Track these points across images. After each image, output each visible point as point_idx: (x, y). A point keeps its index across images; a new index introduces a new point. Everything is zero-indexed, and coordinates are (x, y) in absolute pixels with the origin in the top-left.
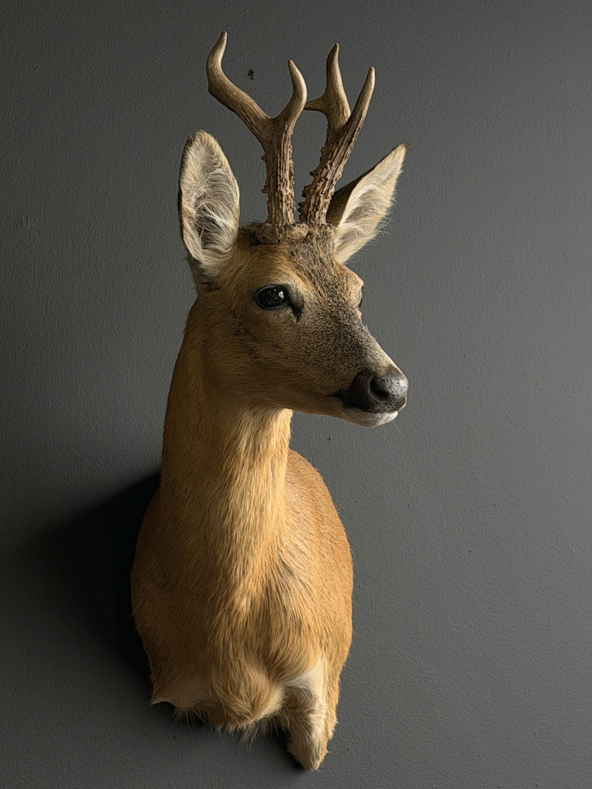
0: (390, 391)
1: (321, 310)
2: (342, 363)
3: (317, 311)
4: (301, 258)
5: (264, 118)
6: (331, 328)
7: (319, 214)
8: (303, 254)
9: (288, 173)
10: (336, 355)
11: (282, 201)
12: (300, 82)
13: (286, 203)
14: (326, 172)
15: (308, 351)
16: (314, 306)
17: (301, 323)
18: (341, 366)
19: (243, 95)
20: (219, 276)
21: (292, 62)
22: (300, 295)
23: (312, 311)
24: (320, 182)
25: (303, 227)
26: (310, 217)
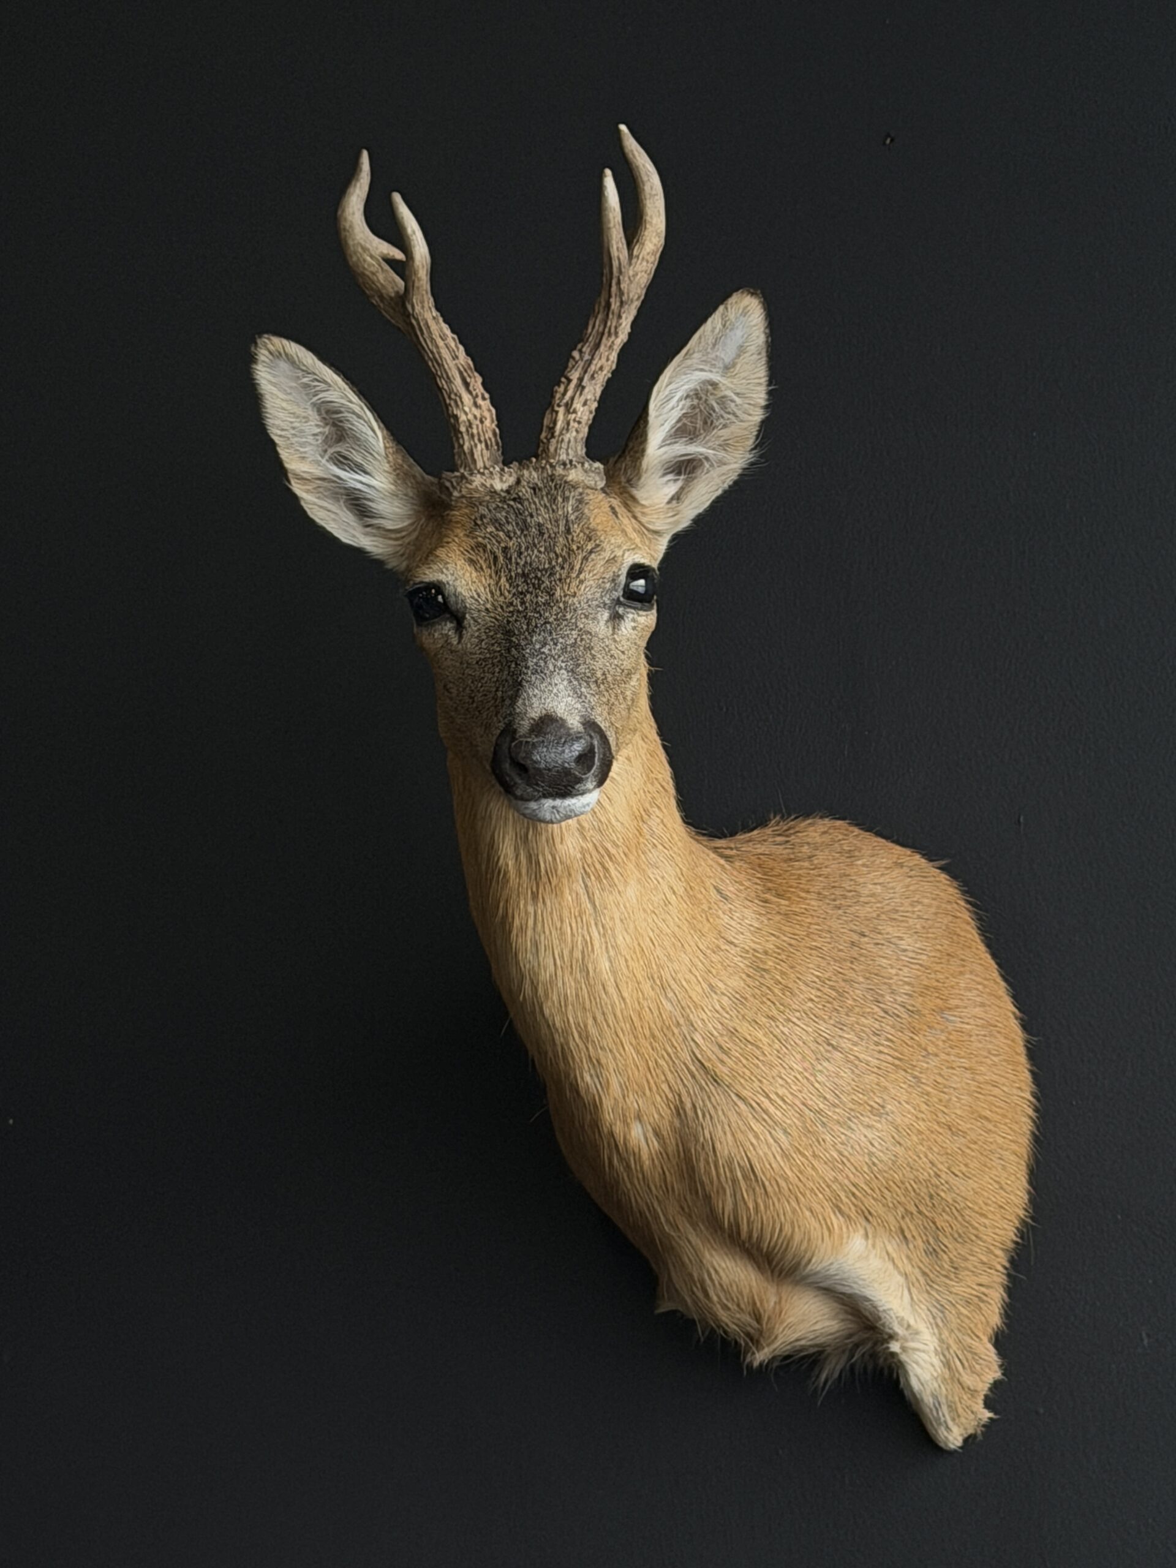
0: (527, 762)
1: (493, 620)
3: (486, 624)
14: (574, 364)
16: (483, 613)
17: (463, 647)
22: (460, 598)
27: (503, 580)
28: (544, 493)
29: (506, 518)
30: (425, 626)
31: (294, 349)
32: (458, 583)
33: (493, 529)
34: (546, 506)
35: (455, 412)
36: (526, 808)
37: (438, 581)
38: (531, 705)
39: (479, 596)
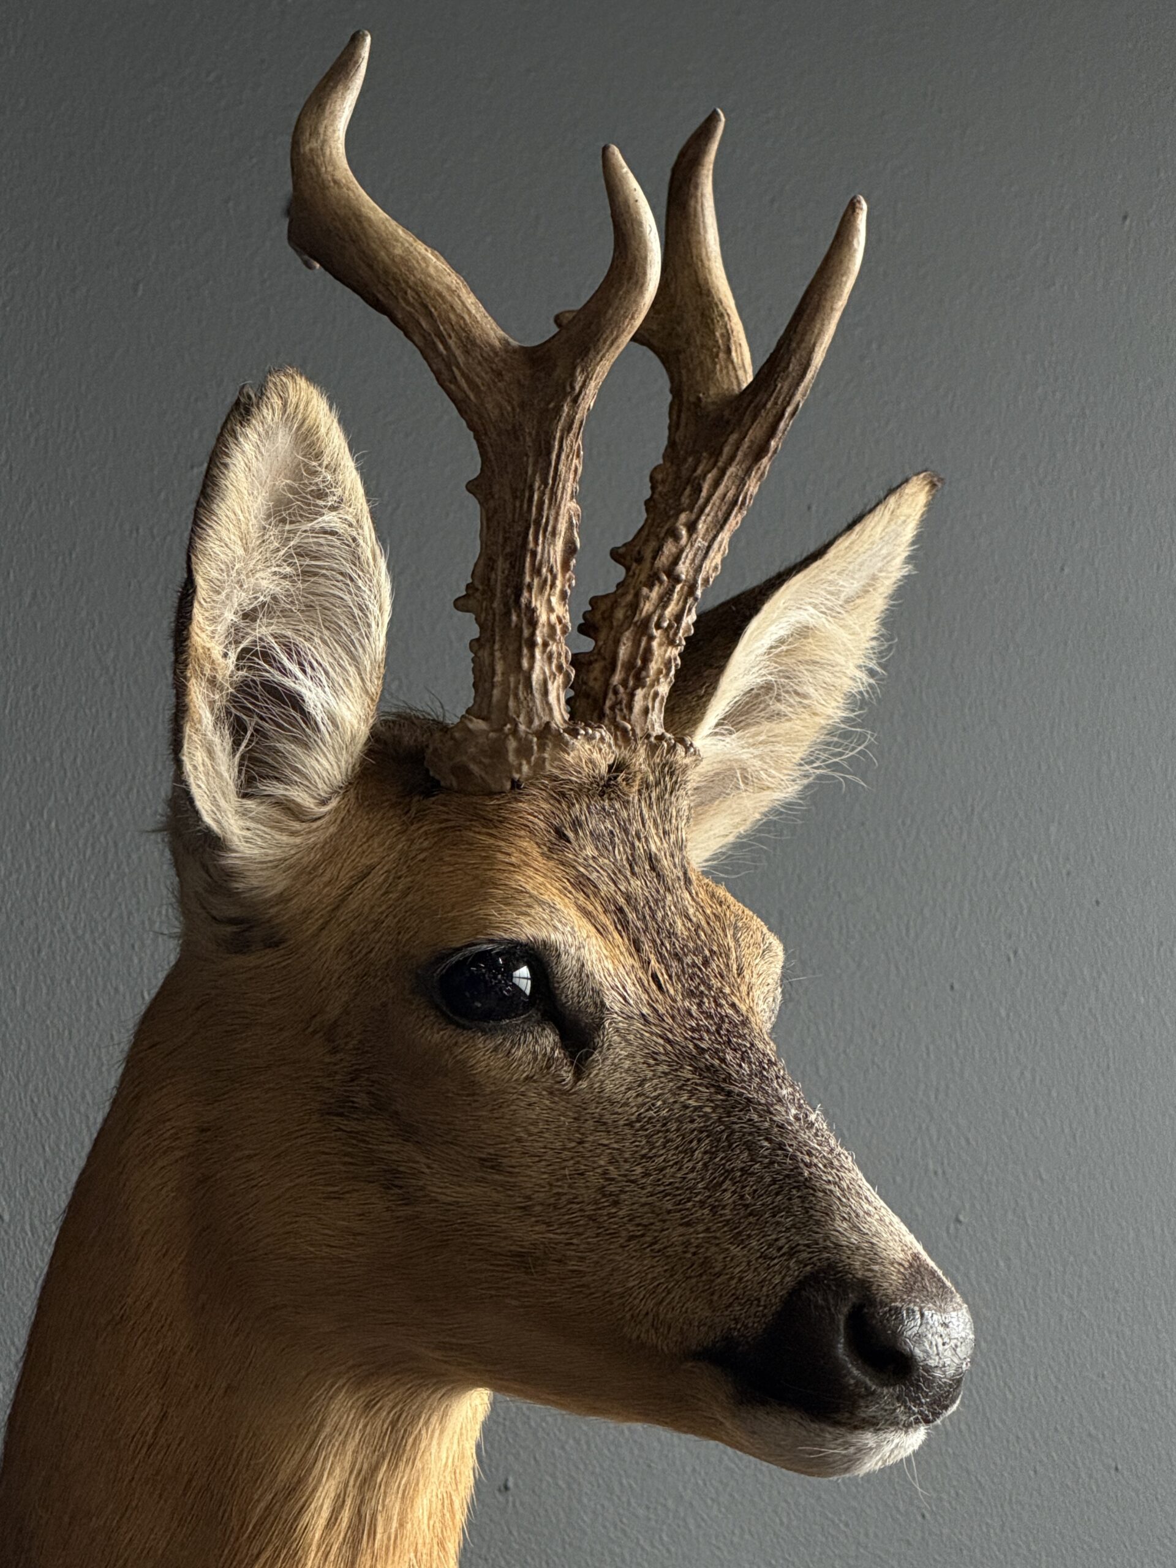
0: (917, 1351)
1: (661, 1041)
2: (738, 1239)
3: (646, 1046)
4: (590, 851)
5: (497, 343)
6: (696, 1109)
7: (645, 698)
8: (596, 837)
9: (560, 544)
10: (713, 1209)
11: (532, 645)
12: (640, 224)
13: (544, 652)
14: (674, 550)
15: (612, 1188)
16: (638, 1025)
17: (591, 1086)
18: (735, 1250)
19: (424, 258)
20: (282, 898)
21: (615, 150)
22: (590, 984)
23: (629, 1043)
24: (651, 587)
25: (602, 739)
26: (612, 708)
27: (653, 960)
28: (654, 794)
30: (484, 1032)
34: (655, 824)
39: (623, 986)
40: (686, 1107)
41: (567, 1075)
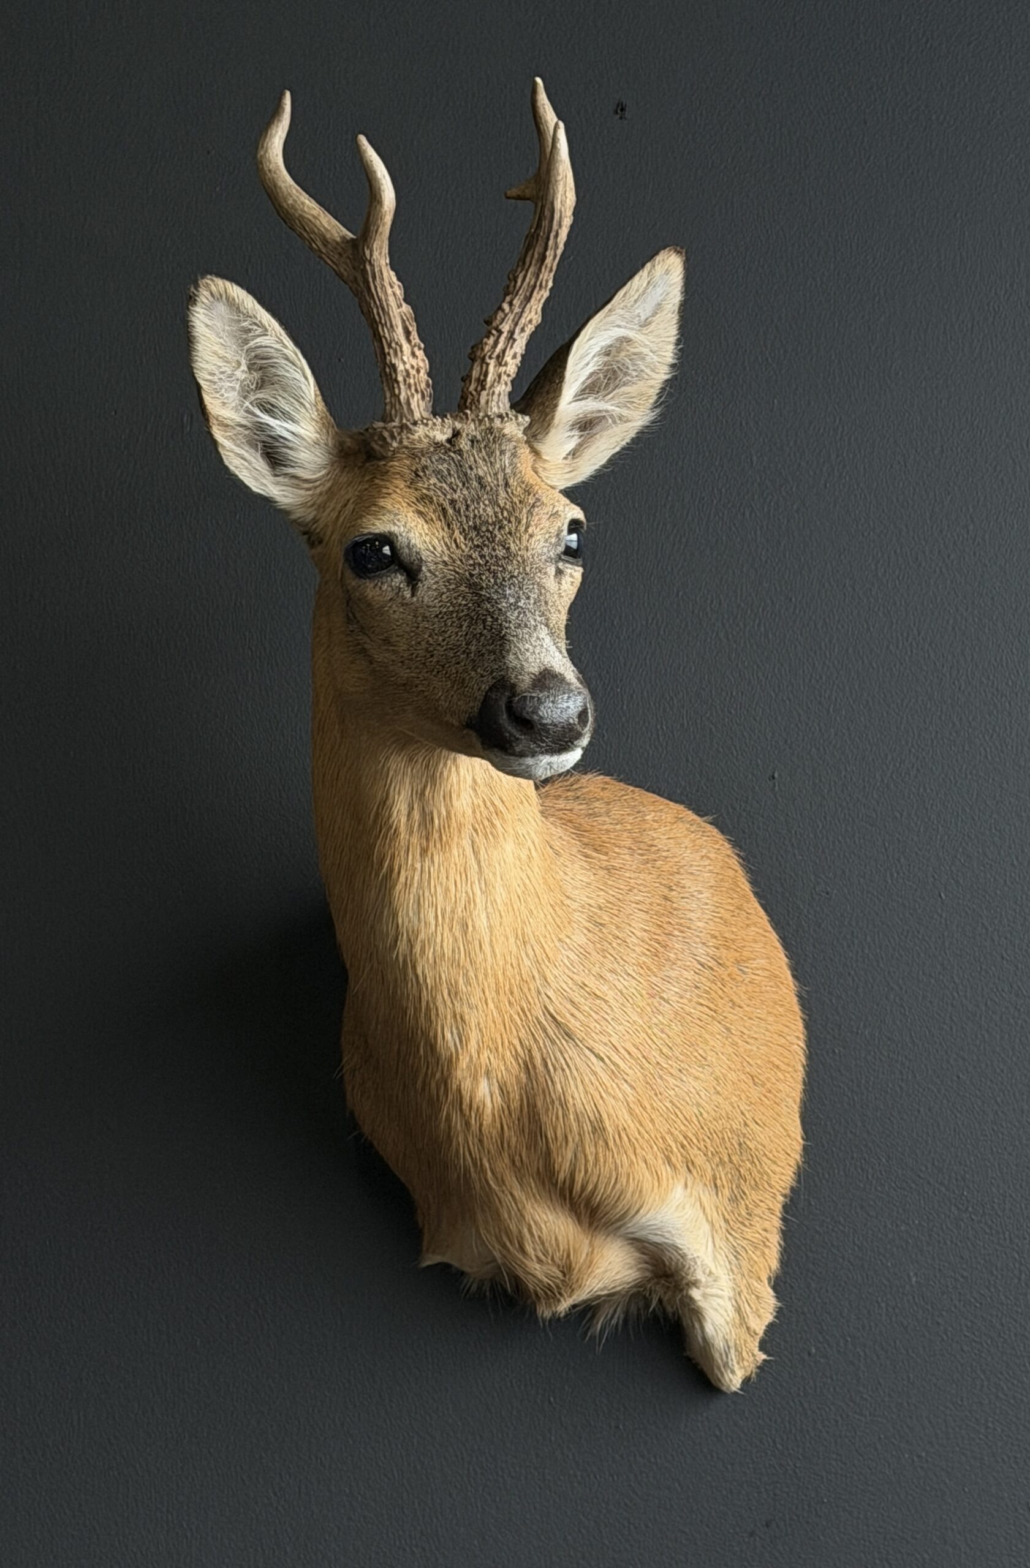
0: (536, 717)
1: (453, 573)
2: (474, 669)
3: (445, 577)
4: (433, 480)
6: (465, 605)
7: (488, 395)
8: (437, 473)
10: (468, 654)
12: (375, 172)
13: (405, 384)
14: (503, 316)
15: (431, 649)
16: (441, 566)
17: (418, 600)
18: (473, 673)
21: (362, 139)
22: (414, 550)
23: (436, 576)
24: (488, 337)
26: (471, 403)
27: (457, 532)
28: (482, 446)
29: (448, 470)
30: (369, 578)
31: (237, 292)
32: (411, 535)
33: (436, 481)
34: (484, 460)
35: (393, 362)
36: (520, 765)
37: (391, 533)
38: (527, 660)
39: (435, 548)
40: (460, 605)
41: (407, 594)
